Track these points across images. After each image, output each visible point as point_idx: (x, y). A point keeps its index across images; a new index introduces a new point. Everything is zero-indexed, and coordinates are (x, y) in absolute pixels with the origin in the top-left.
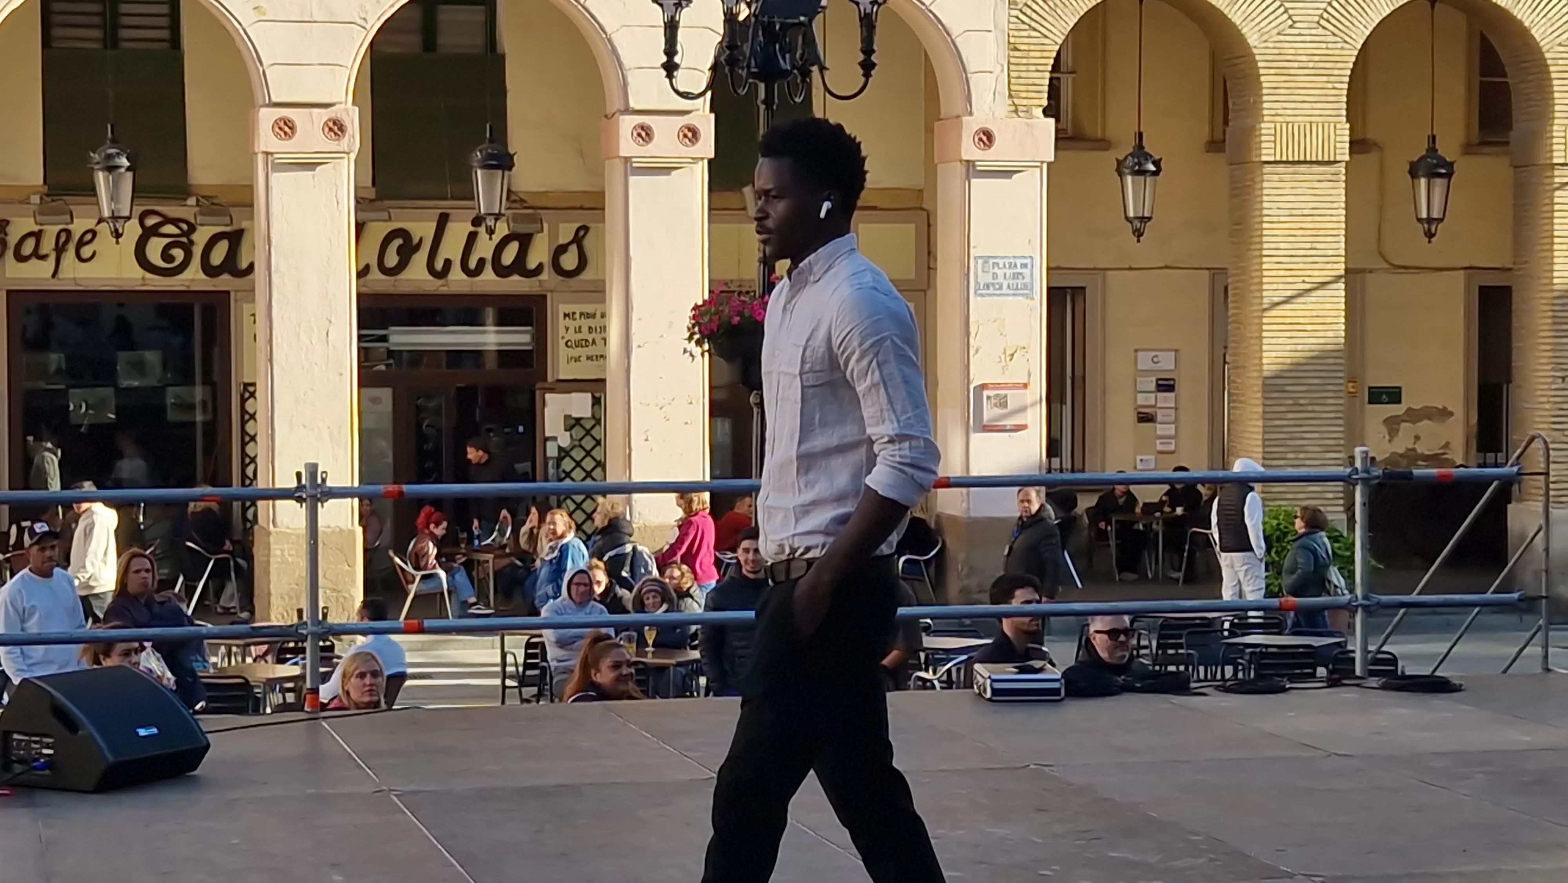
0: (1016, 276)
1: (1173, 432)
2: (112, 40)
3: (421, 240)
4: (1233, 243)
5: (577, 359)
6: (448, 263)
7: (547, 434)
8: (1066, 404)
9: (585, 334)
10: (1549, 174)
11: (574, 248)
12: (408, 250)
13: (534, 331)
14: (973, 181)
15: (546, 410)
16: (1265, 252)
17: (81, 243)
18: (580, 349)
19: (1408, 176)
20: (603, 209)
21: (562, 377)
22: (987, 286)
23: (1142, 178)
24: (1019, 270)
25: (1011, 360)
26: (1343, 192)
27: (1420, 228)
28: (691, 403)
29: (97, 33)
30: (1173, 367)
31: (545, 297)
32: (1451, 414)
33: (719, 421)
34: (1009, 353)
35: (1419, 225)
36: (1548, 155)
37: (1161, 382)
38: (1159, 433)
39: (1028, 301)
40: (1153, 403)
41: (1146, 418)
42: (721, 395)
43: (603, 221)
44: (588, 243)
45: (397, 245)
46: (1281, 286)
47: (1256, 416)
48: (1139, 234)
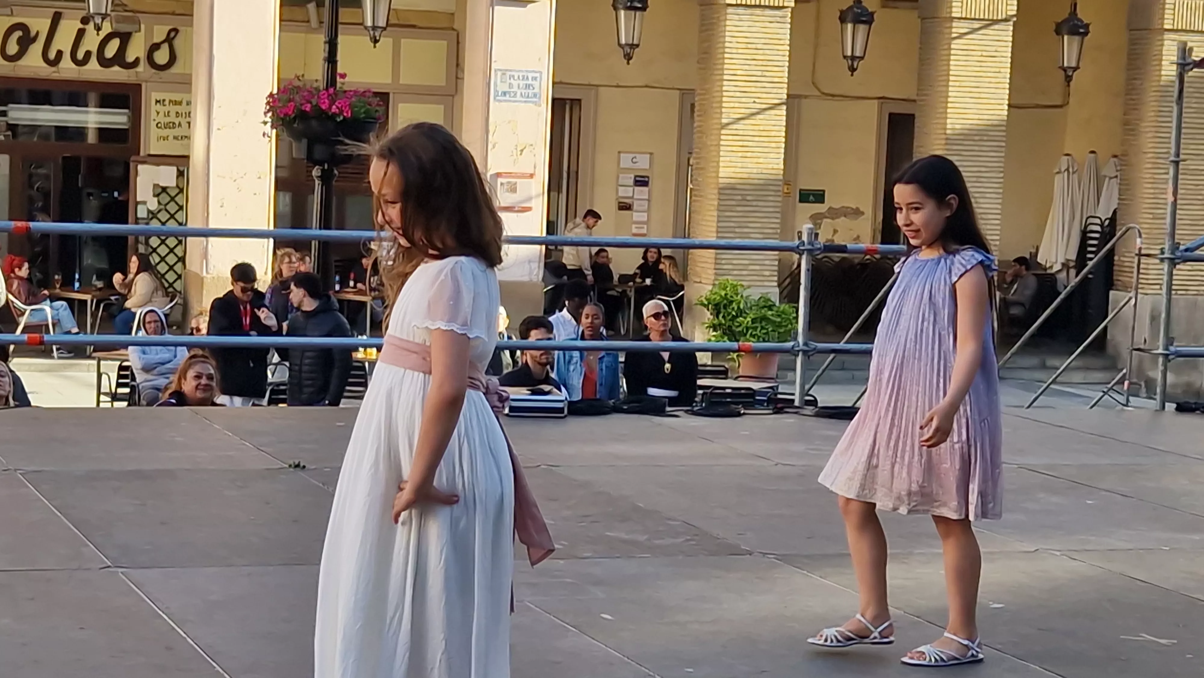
0: (528, 86)
1: (645, 219)
3: (38, 33)
4: (700, 69)
5: (165, 138)
6: (60, 53)
7: (138, 199)
8: (562, 192)
9: (172, 118)
10: (948, 25)
11: (165, 47)
12: (26, 41)
13: (130, 114)
14: (496, 8)
15: (138, 179)
16: (725, 77)
18: (168, 129)
19: (839, 22)
20: (192, 15)
21: (152, 153)
22: (504, 94)
23: (633, 13)
24: (530, 82)
25: (521, 154)
26: (789, 31)
27: (845, 64)
28: (260, 178)
30: (648, 167)
31: (140, 85)
32: (863, 213)
33: (281, 194)
34: (519, 149)
35: (845, 61)
36: (948, 10)
37: (638, 179)
38: (634, 219)
39: (536, 107)
40: (631, 195)
41: (625, 207)
42: (284, 174)
43: (191, 25)
44: (178, 43)
45: (17, 37)
46: (737, 105)
47: (713, 208)
48: (628, 57)
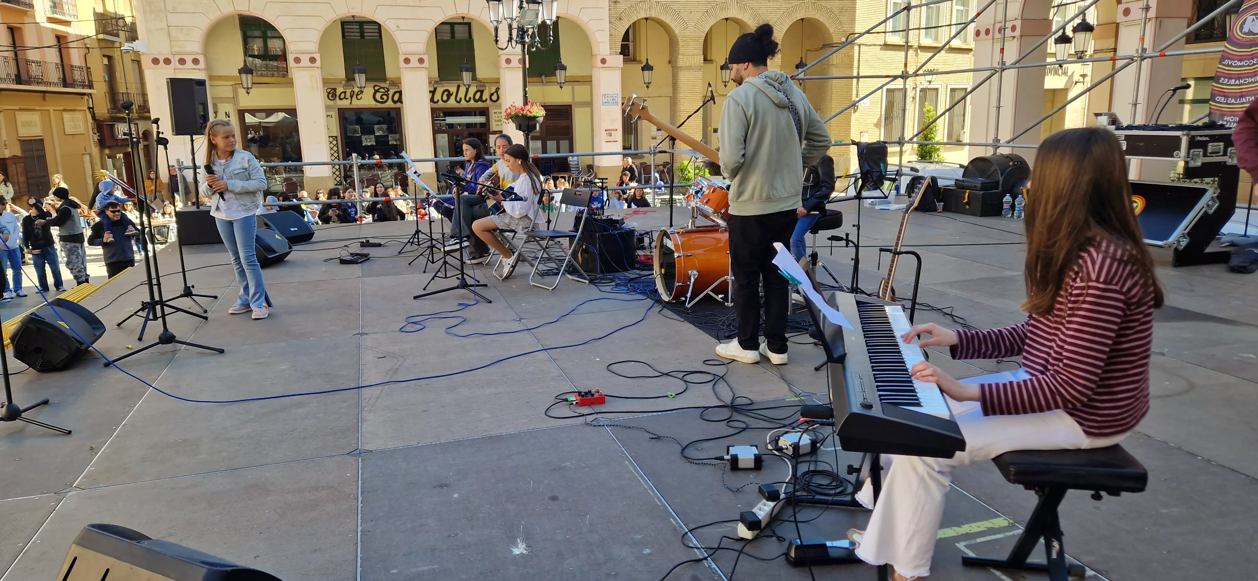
0: (613, 100)
2: (362, 36)
3: (453, 92)
4: (674, 89)
5: (498, 125)
6: (461, 99)
9: (499, 118)
11: (495, 94)
12: (449, 95)
13: (486, 117)
14: (602, 73)
17: (357, 95)
18: (498, 122)
19: (720, 70)
21: (493, 130)
22: (606, 103)
23: (649, 71)
24: (614, 98)
25: (613, 123)
26: (702, 74)
27: (723, 84)
29: (359, 34)
31: (488, 108)
34: (612, 121)
44: (499, 93)
45: (447, 94)
48: (648, 87)
